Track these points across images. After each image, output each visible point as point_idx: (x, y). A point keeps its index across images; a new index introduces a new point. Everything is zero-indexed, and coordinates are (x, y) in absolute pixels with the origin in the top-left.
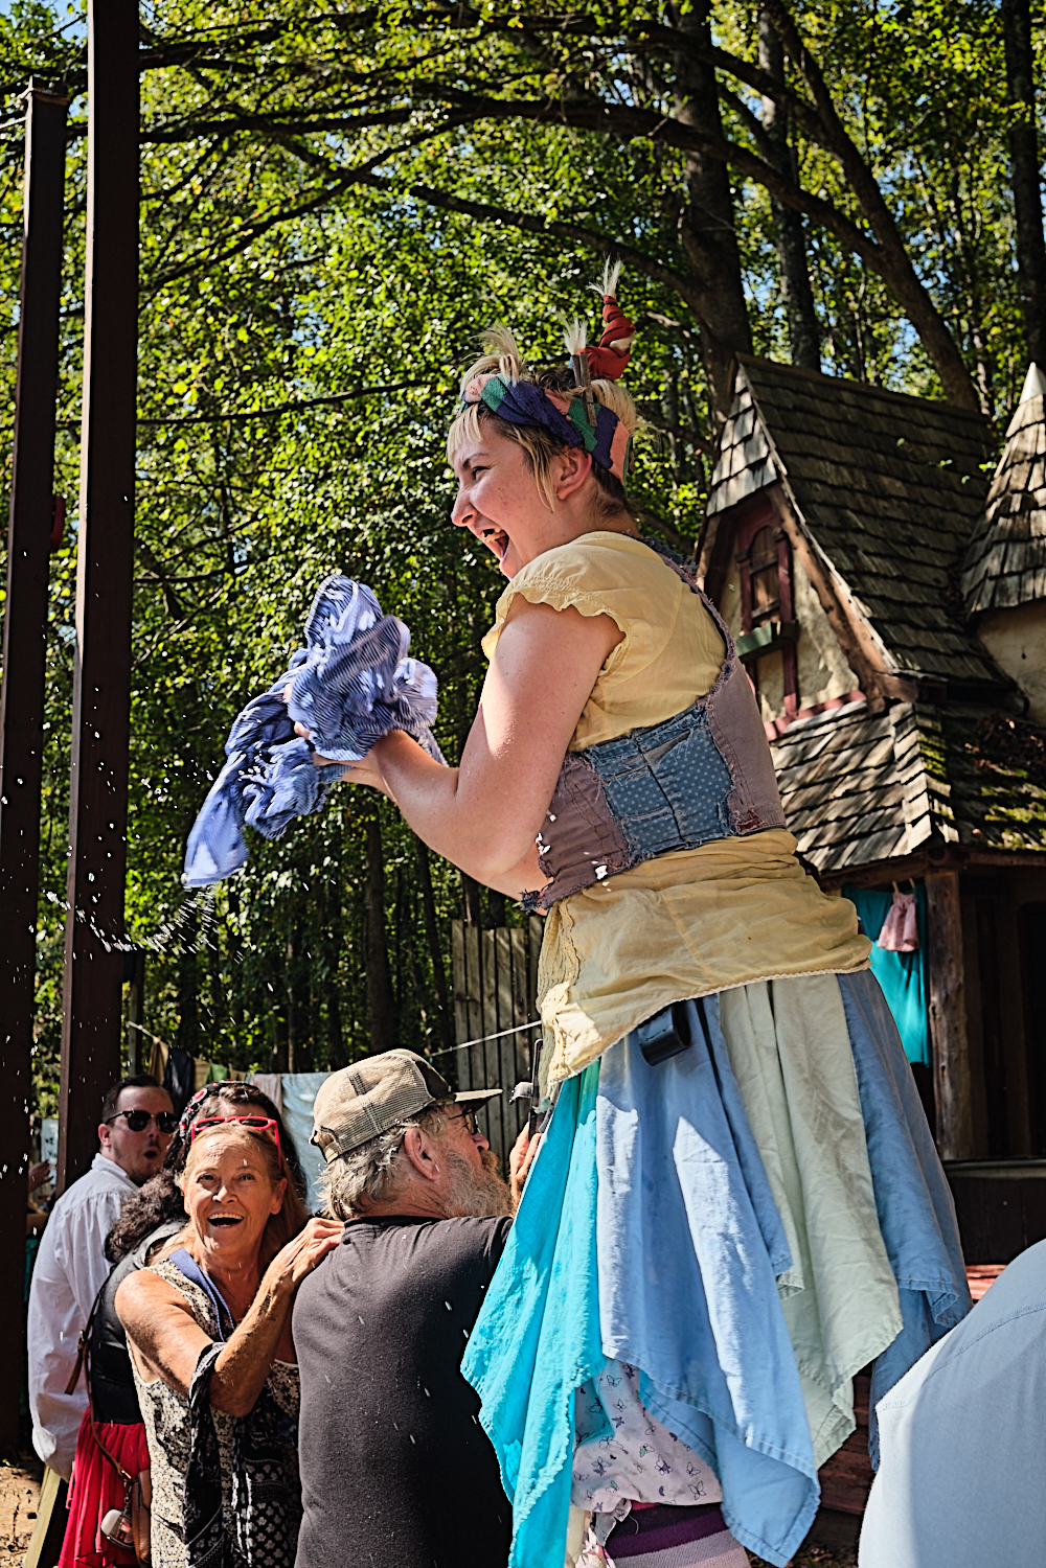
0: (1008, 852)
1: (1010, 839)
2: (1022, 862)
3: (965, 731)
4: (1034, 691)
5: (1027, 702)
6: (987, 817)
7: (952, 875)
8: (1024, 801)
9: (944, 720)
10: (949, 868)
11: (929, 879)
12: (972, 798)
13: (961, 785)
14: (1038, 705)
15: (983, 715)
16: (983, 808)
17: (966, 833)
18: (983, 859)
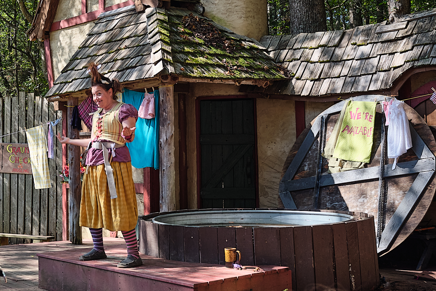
0: (195, 77)
1: (196, 72)
2: (200, 81)
3: (178, 22)
4: (207, 4)
5: (204, 8)
6: (187, 61)
7: (171, 87)
8: (202, 54)
9: (169, 16)
10: (170, 83)
11: (161, 88)
12: (181, 52)
13: (176, 46)
14: (209, 10)
15: (185, 14)
16: (185, 57)
17: (178, 69)
18: (184, 80)
